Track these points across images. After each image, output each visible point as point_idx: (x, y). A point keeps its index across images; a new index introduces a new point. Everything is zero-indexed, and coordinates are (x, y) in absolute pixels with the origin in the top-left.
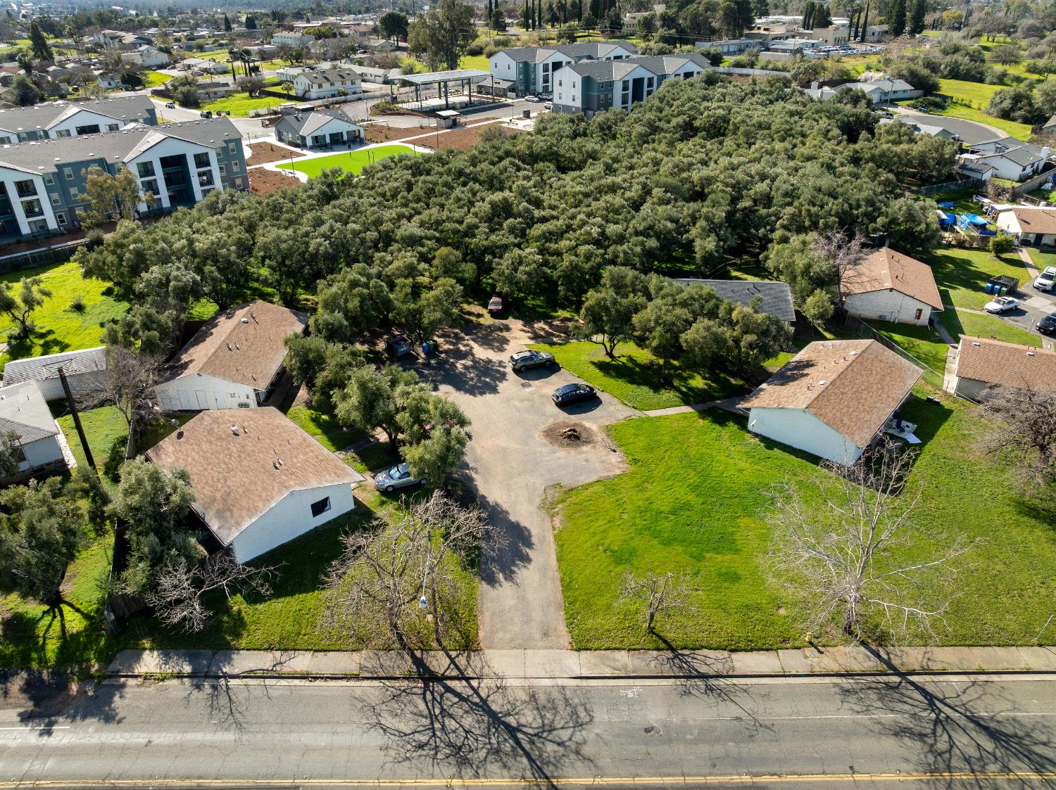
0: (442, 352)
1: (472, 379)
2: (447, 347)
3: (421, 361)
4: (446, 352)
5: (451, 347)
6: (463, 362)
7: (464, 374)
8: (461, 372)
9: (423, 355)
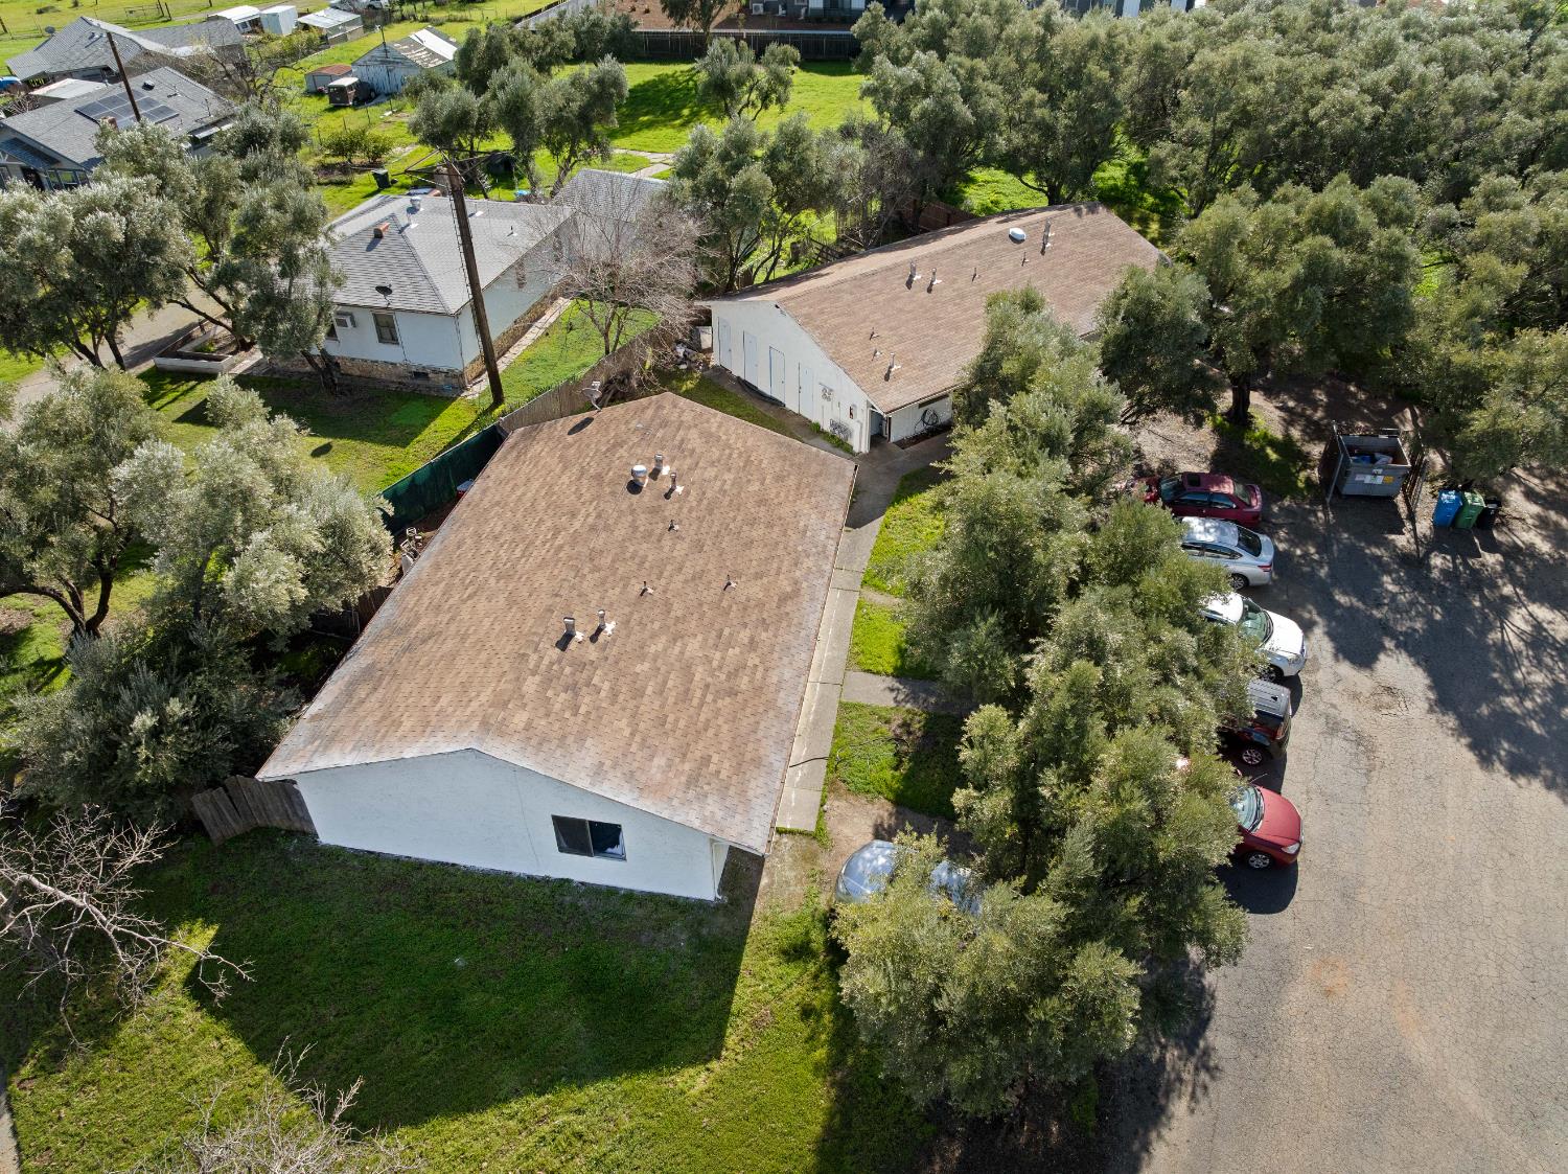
0: (1493, 547)
1: (1523, 691)
2: (1529, 537)
3: (1402, 541)
4: (1513, 553)
5: (1544, 547)
6: (1543, 613)
7: (1509, 659)
8: (1502, 649)
9: (1424, 526)
